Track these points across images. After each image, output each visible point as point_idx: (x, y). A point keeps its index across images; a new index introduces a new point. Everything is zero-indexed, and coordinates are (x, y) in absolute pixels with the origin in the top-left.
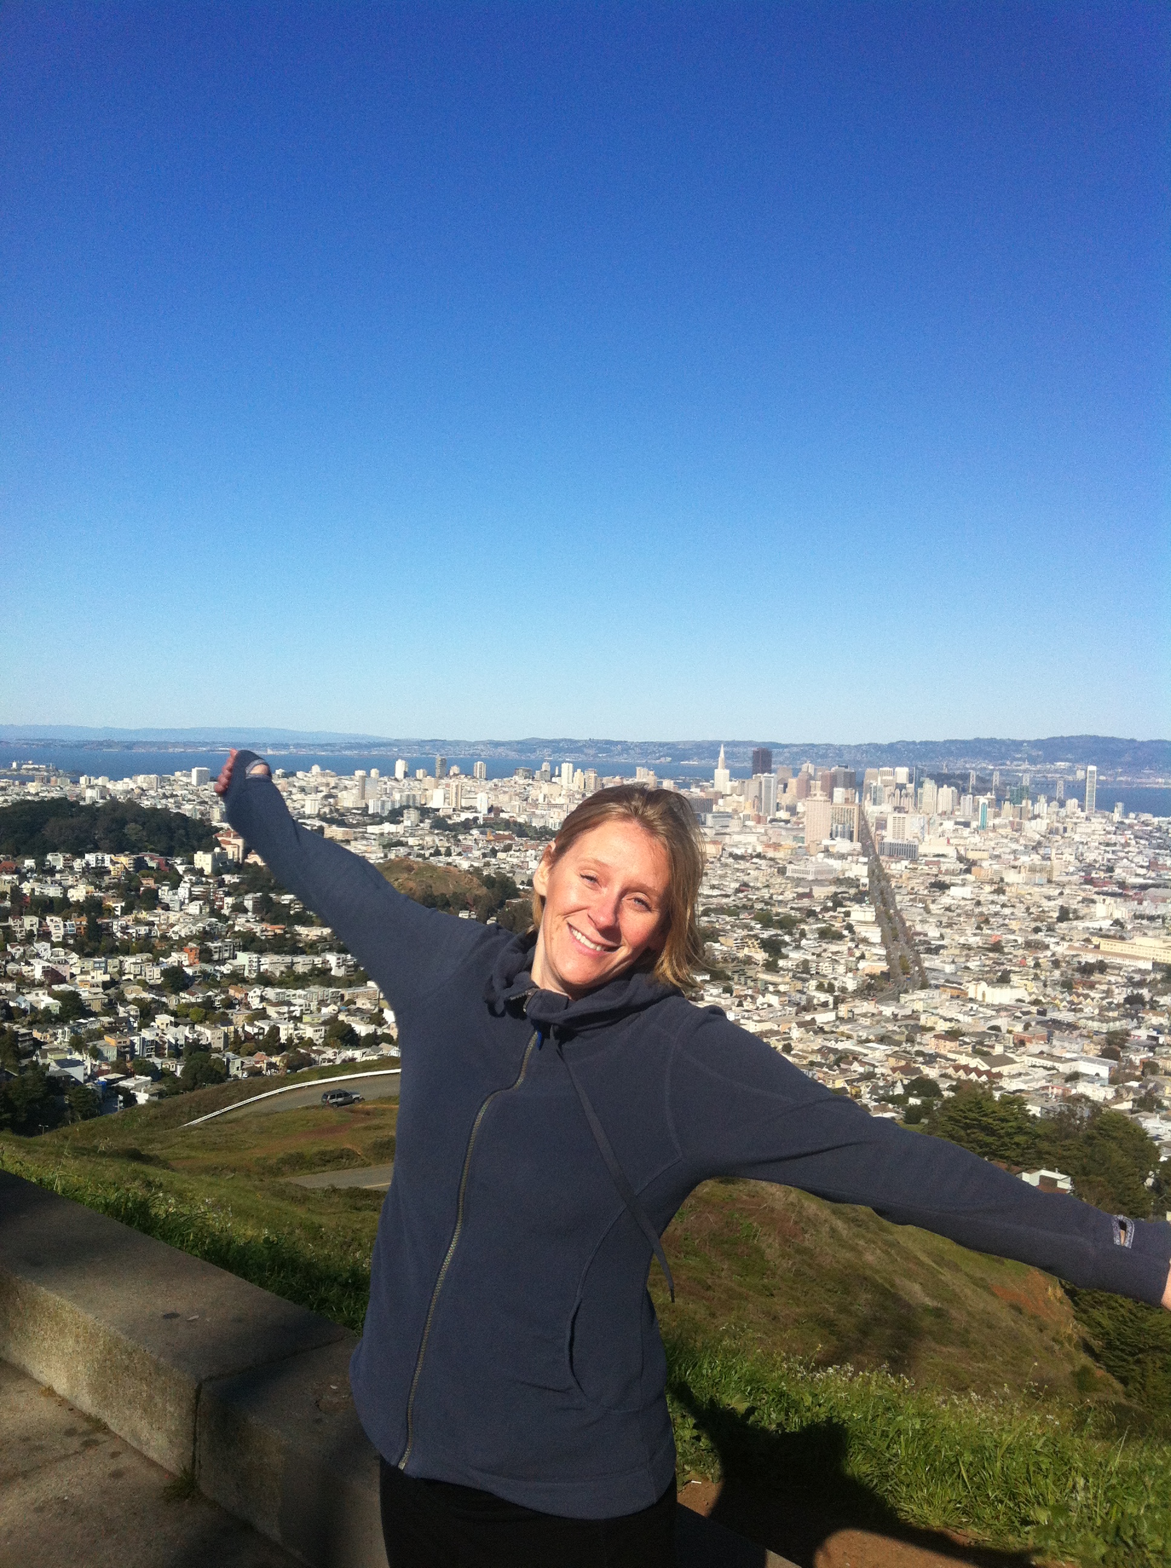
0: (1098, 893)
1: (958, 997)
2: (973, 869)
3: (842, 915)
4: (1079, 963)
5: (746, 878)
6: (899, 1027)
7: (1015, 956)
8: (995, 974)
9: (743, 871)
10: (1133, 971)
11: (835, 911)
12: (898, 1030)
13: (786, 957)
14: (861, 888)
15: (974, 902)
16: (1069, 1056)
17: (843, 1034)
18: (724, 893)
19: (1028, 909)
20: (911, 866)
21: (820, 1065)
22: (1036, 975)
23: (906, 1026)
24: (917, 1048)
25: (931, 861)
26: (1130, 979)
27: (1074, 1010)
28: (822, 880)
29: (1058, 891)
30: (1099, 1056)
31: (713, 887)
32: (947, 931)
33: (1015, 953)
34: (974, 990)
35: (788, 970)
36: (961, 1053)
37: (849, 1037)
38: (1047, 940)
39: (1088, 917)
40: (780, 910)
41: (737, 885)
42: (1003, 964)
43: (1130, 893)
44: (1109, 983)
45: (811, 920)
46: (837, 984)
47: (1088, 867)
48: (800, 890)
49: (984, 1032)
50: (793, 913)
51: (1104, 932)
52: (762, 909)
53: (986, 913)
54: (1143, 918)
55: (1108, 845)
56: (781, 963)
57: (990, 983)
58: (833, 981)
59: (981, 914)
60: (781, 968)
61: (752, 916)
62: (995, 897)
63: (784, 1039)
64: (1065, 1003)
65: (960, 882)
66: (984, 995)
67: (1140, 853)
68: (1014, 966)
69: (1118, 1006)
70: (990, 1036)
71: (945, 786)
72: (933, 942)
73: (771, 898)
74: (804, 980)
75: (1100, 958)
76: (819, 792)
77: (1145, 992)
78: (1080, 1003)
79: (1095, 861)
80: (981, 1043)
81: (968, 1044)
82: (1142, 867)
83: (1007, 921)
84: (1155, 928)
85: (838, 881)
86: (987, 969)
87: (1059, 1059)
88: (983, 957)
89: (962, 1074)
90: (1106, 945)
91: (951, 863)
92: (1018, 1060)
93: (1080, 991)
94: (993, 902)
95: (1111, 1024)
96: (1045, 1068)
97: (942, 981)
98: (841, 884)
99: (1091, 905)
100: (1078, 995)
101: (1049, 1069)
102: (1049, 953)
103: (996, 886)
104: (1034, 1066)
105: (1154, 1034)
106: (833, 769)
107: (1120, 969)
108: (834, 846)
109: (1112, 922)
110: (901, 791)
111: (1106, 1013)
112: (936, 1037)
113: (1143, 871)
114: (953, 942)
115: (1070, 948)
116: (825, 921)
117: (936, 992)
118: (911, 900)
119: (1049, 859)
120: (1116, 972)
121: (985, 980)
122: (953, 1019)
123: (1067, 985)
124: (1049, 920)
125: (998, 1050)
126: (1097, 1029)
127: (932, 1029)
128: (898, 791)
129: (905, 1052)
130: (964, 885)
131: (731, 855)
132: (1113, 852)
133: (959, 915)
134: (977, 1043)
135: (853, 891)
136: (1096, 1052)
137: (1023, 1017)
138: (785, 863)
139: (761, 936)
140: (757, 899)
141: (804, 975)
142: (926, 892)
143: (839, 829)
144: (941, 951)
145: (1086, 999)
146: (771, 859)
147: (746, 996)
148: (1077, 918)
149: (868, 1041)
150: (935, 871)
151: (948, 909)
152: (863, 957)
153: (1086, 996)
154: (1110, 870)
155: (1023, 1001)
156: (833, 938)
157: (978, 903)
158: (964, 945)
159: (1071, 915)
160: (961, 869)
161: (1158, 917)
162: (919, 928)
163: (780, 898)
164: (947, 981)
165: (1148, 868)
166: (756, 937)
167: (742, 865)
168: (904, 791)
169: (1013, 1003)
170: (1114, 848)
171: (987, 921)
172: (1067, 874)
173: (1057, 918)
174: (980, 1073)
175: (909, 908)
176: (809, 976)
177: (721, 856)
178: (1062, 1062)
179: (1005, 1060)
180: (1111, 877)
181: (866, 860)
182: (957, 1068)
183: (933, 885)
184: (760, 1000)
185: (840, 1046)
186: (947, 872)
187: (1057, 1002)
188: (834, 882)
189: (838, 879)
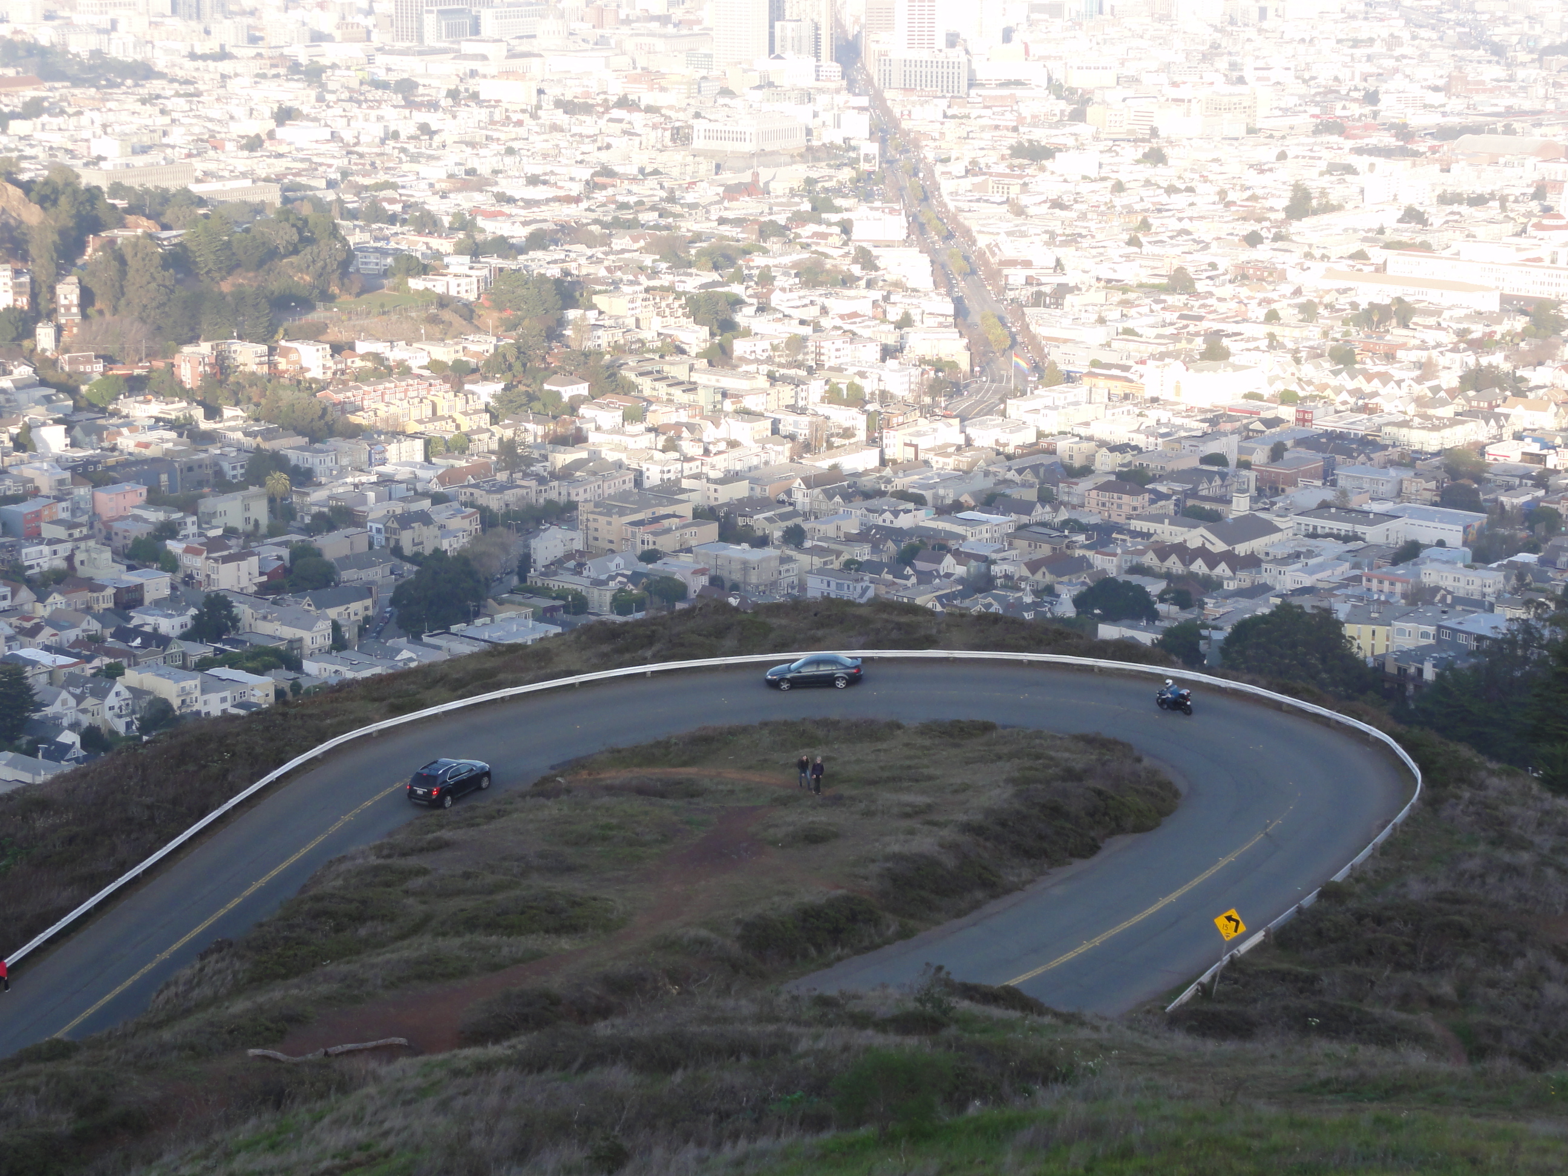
0: (1359, 151)
1: (1126, 397)
2: (1090, 110)
3: (837, 230)
4: (1354, 305)
5: (604, 157)
6: (1020, 471)
7: (1220, 300)
8: (1190, 341)
9: (593, 138)
10: (1468, 317)
11: (820, 222)
12: (1017, 478)
13: (747, 333)
14: (864, 166)
15: (1109, 184)
16: (1377, 507)
17: (903, 495)
18: (561, 193)
19: (1222, 193)
20: (954, 111)
21: (873, 567)
22: (1272, 337)
23: (1035, 469)
24: (1064, 515)
25: (995, 98)
26: (1462, 334)
27: (1364, 409)
28: (773, 153)
29: (1276, 151)
30: (1435, 504)
31: (533, 181)
32: (1067, 254)
33: (1219, 292)
35: (757, 361)
36: (1159, 519)
37: (919, 501)
38: (1280, 259)
39: (1349, 206)
40: (696, 227)
41: (586, 174)
42: (1200, 318)
43: (1422, 148)
44: (1423, 346)
45: (774, 244)
46: (869, 386)
47: (1325, 94)
48: (729, 177)
49: (1196, 469)
50: (726, 230)
51: (1388, 235)
52: (656, 227)
53: (1138, 207)
54: (1460, 203)
55: (1356, 43)
56: (740, 347)
57: (1189, 361)
58: (857, 380)
59: (1130, 211)
60: (743, 359)
61: (642, 243)
62: (1148, 171)
63: (783, 517)
64: (1345, 396)
65: (1071, 142)
66: (1178, 390)
67: (1423, 57)
68: (1223, 320)
69: (1452, 393)
70: (1210, 476)
72: (1044, 280)
73: (671, 199)
74: (797, 383)
75: (1397, 291)
77: (1497, 360)
78: (1375, 394)
79: (1336, 79)
80: (1194, 494)
81: (1167, 497)
82: (1436, 89)
83: (1186, 224)
84: (1491, 222)
85: (811, 154)
86: (1171, 330)
87: (1363, 516)
88: (1155, 307)
89: (1174, 564)
90: (1399, 263)
91: (1038, 100)
92: (1281, 526)
93: (1370, 366)
94: (1148, 183)
95: (1446, 432)
96: (1337, 537)
97: (1081, 366)
98: (817, 159)
99: (1349, 178)
100: (1369, 377)
101: (1346, 539)
102: (1286, 289)
103: (1146, 148)
104: (1314, 535)
105: (1535, 448)
107: (1438, 313)
108: (783, 72)
109: (1400, 214)
111: (1431, 412)
112: (1103, 488)
113: (1439, 98)
114: (1086, 278)
115: (1330, 273)
116: (805, 246)
117: (1079, 391)
118: (976, 187)
119: (1241, 80)
120: (1432, 321)
121: (1175, 355)
122: (1127, 445)
123: (1344, 358)
124: (1272, 216)
125: (1241, 506)
126: (1417, 447)
127: (1086, 471)
129: (1044, 524)
130: (1080, 147)
131: (559, 104)
132: (1369, 58)
133: (1083, 216)
134: (1187, 495)
135: (846, 174)
136: (1428, 495)
137: (1268, 432)
138: (681, 116)
139: (680, 288)
140: (640, 203)
141: (792, 372)
142: (1002, 168)
143: (789, 34)
144: (1069, 299)
145: (1385, 384)
146: (649, 109)
147: (678, 425)
148: (1328, 208)
149: (958, 506)
150: (1009, 119)
151: (1057, 204)
152: (905, 322)
153: (1385, 378)
154: (1372, 98)
155: (1258, 397)
156: (834, 284)
157: (1119, 187)
158: (1109, 281)
159: (1314, 203)
160: (1062, 112)
161: (1492, 196)
162: (1010, 249)
163: (690, 198)
164: (1095, 363)
165: (1446, 89)
166: (670, 289)
167: (588, 124)
169: (1242, 403)
170: (1369, 51)
171: (1145, 225)
172: (1285, 111)
173: (1287, 210)
174: (1212, 560)
175: (975, 206)
176: (802, 373)
177: (539, 107)
178: (1371, 523)
180: (1375, 115)
181: (864, 101)
182: (1163, 552)
183: (1018, 151)
184: (710, 432)
185: (904, 522)
186: (1036, 121)
187: (1328, 392)
188: (801, 155)
189: (809, 149)
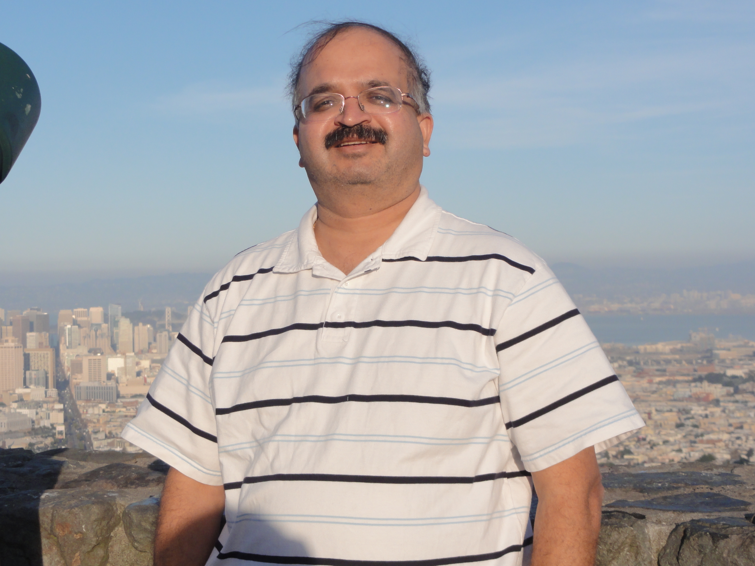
14: (58, 437)
20: (108, 409)
25: (129, 403)
28: (15, 432)
71: (141, 324)
76: (10, 338)
85: (34, 432)
98: (36, 434)
106: (25, 313)
108: (28, 394)
110: (96, 331)
128: (93, 333)
135: (49, 441)
143: (33, 376)
150: (132, 412)
168: (99, 332)
181: (61, 406)
188: (29, 433)
189: (33, 429)
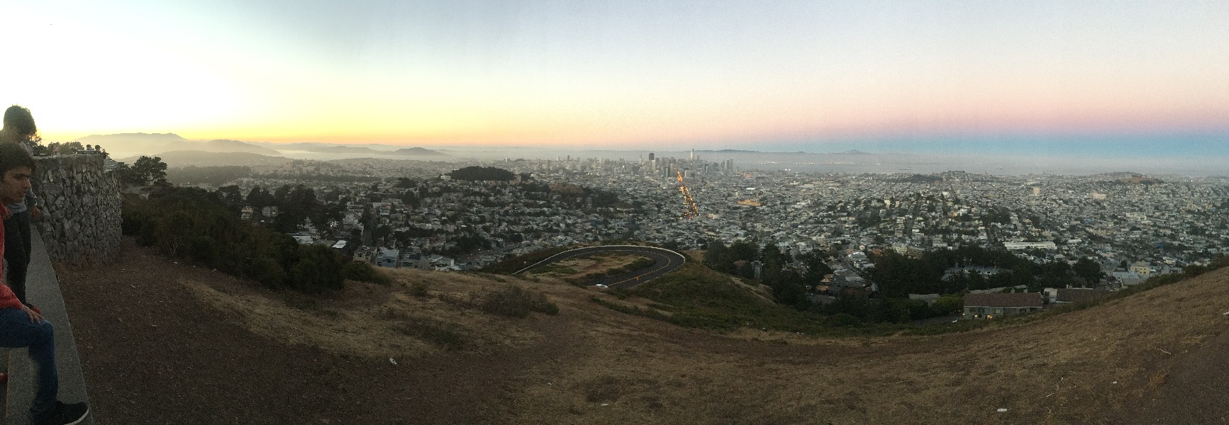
3: (676, 197)
4: (733, 207)
8: (715, 211)
11: (673, 196)
17: (679, 228)
18: (645, 192)
19: (720, 194)
22: (724, 211)
23: (694, 225)
24: (698, 231)
26: (745, 210)
28: (669, 188)
29: (726, 189)
30: (741, 230)
33: (718, 205)
34: (710, 215)
36: (709, 232)
38: (725, 202)
40: (660, 197)
41: (647, 190)
44: (741, 212)
45: (668, 199)
48: (664, 191)
50: (663, 197)
51: (738, 199)
52: (655, 196)
53: (710, 195)
57: (713, 214)
60: (661, 212)
68: (718, 209)
70: (715, 227)
72: (699, 204)
73: (656, 193)
75: (738, 205)
78: (735, 217)
80: (713, 229)
81: (710, 229)
83: (716, 198)
84: (748, 197)
90: (739, 202)
91: (700, 183)
92: (722, 233)
93: (734, 214)
95: (743, 222)
99: (734, 192)
101: (730, 234)
102: (726, 205)
104: (726, 234)
107: (743, 208)
111: (741, 219)
112: (702, 228)
115: (731, 204)
122: (706, 223)
125: (718, 230)
126: (739, 223)
135: (677, 191)
137: (722, 222)
140: (653, 194)
144: (701, 206)
148: (732, 196)
149: (685, 230)
158: (706, 204)
163: (659, 193)
169: (720, 218)
171: (711, 198)
173: (727, 196)
178: (733, 232)
179: (719, 233)
183: (697, 189)
184: (657, 220)
186: (700, 185)
187: (730, 217)
